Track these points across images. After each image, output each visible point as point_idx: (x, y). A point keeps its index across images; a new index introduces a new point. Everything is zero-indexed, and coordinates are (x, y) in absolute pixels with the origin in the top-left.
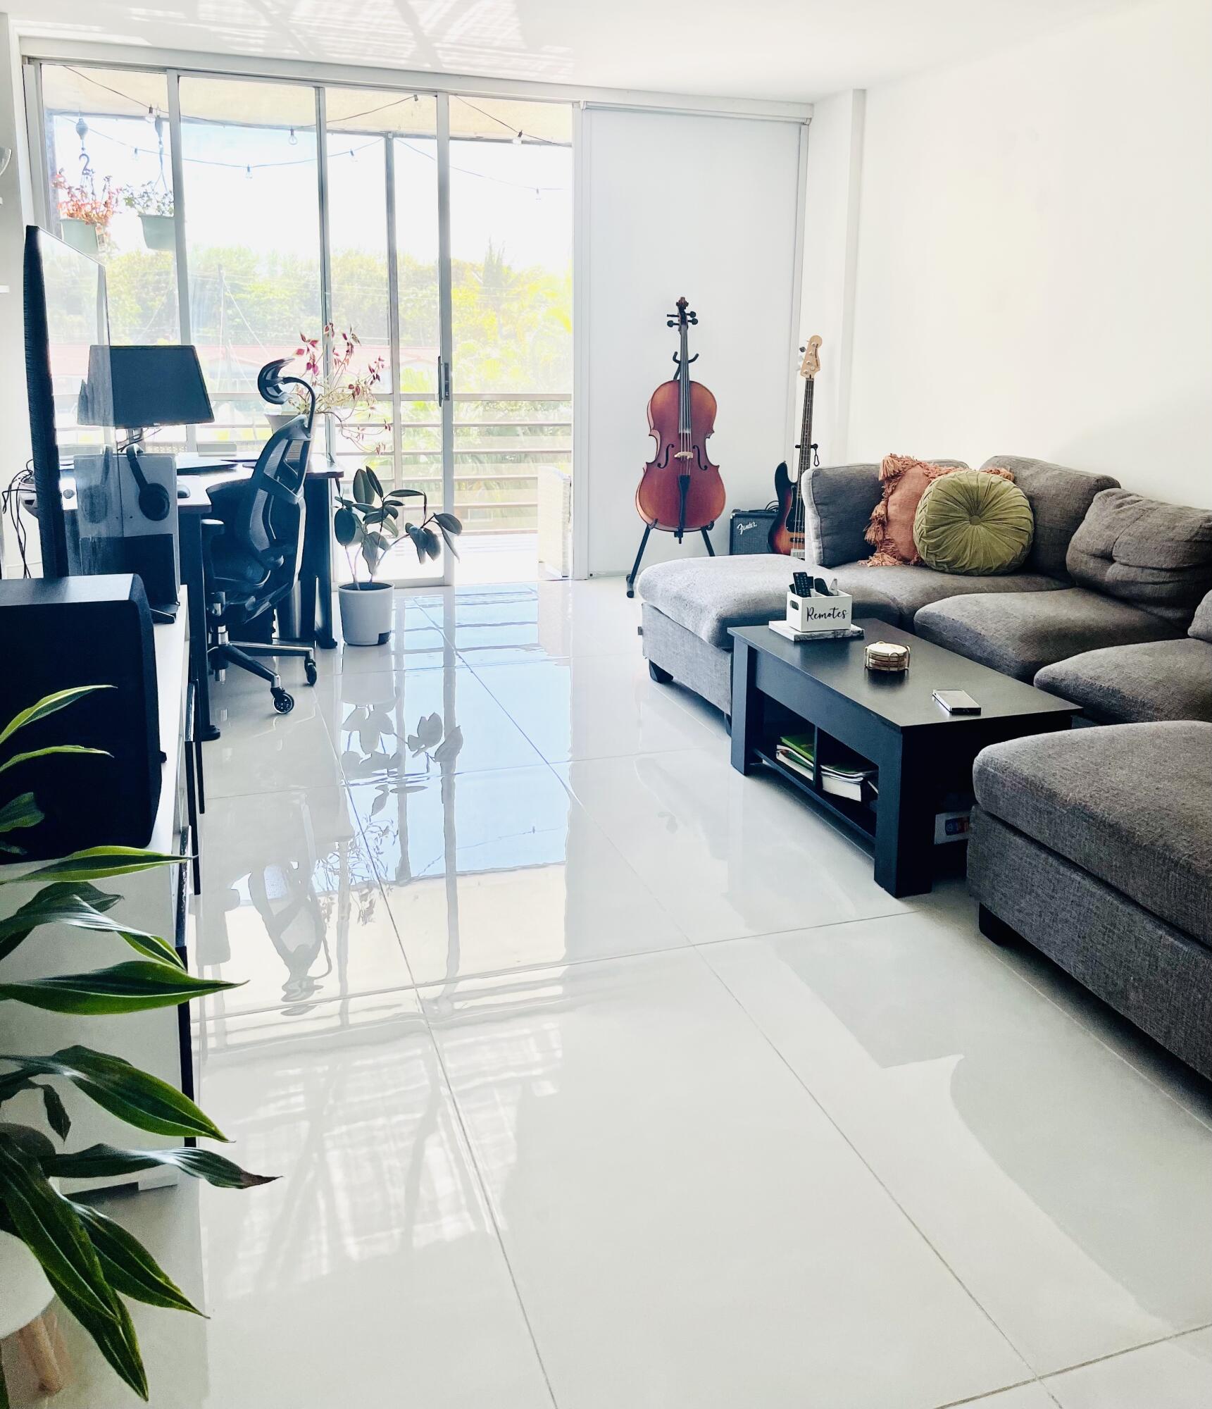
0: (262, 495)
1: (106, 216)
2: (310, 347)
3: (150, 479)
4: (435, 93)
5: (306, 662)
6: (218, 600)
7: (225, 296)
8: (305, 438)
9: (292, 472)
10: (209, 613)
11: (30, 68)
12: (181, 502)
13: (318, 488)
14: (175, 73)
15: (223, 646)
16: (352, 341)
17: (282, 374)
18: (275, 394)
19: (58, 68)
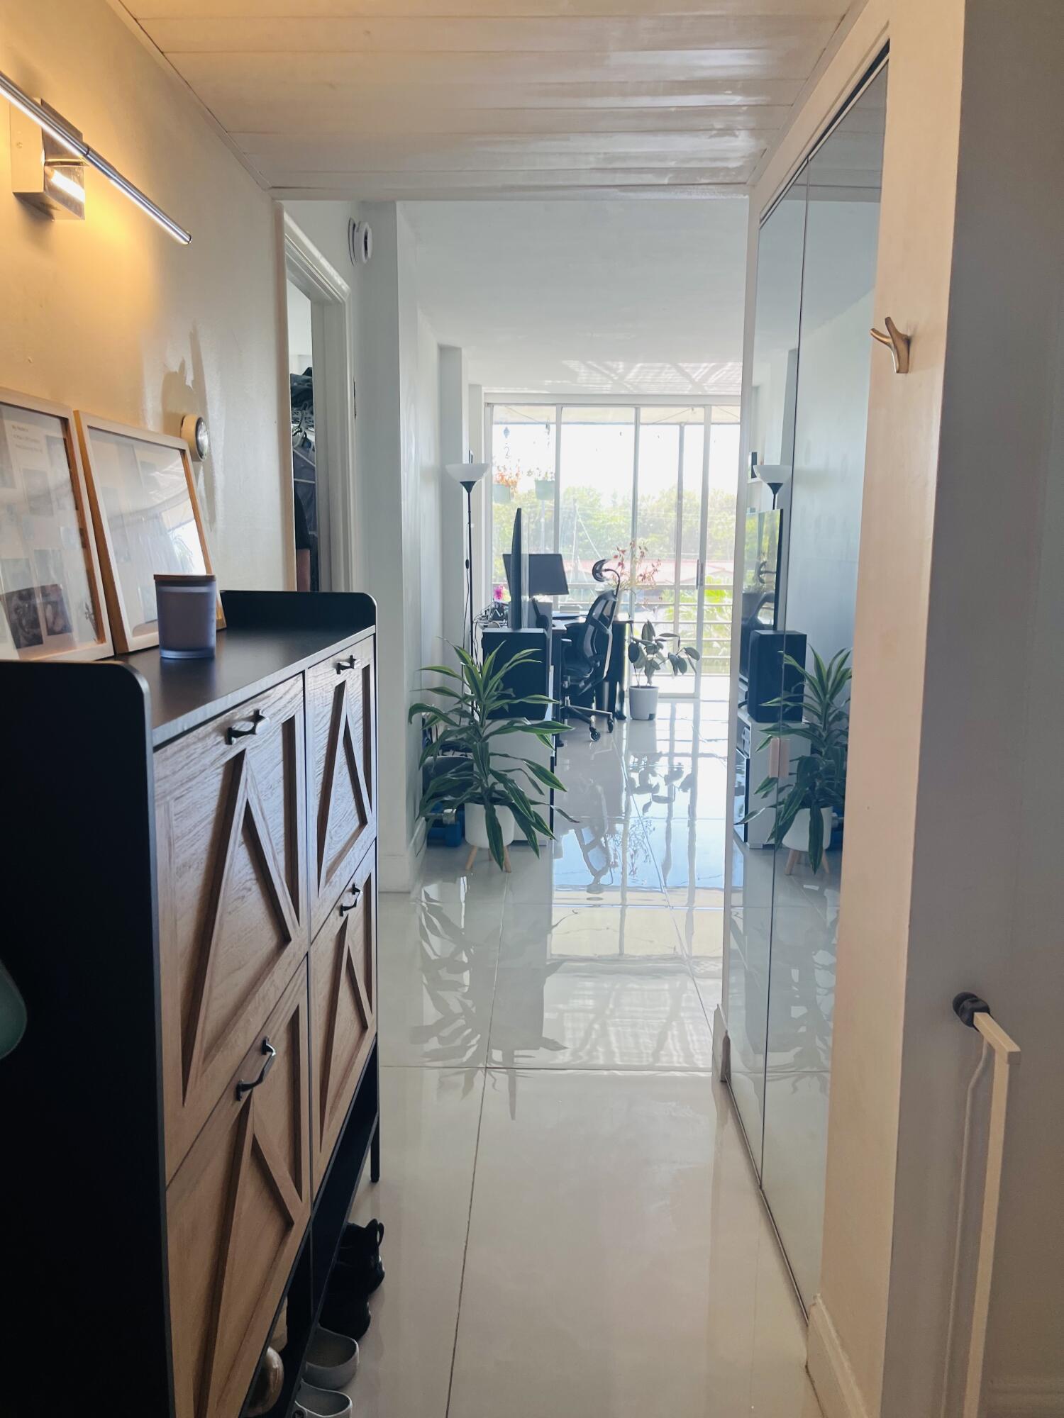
0: (591, 628)
1: (516, 482)
2: (622, 554)
3: (542, 613)
4: (704, 406)
5: (608, 721)
6: (566, 680)
7: (578, 522)
8: (613, 599)
9: (605, 620)
10: (562, 687)
11: (488, 409)
12: (553, 628)
13: (619, 629)
14: (560, 406)
15: (567, 707)
16: (644, 551)
17: (605, 567)
18: (600, 577)
19: (503, 408)
